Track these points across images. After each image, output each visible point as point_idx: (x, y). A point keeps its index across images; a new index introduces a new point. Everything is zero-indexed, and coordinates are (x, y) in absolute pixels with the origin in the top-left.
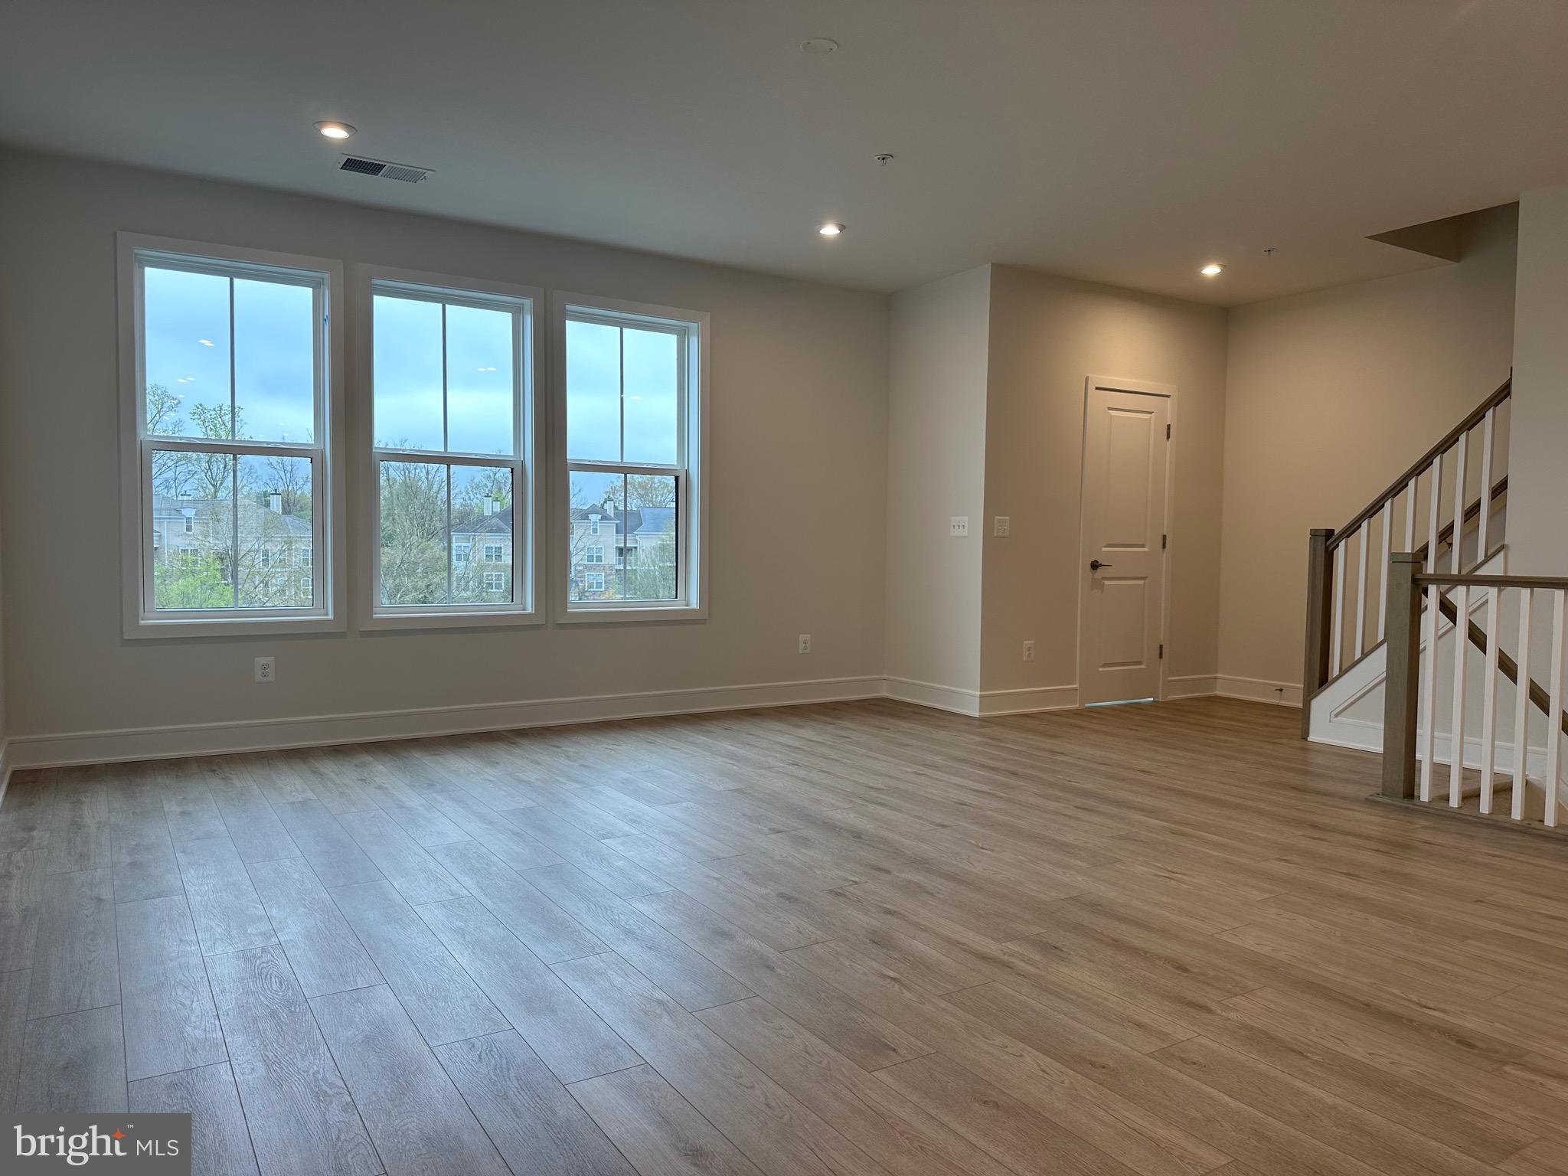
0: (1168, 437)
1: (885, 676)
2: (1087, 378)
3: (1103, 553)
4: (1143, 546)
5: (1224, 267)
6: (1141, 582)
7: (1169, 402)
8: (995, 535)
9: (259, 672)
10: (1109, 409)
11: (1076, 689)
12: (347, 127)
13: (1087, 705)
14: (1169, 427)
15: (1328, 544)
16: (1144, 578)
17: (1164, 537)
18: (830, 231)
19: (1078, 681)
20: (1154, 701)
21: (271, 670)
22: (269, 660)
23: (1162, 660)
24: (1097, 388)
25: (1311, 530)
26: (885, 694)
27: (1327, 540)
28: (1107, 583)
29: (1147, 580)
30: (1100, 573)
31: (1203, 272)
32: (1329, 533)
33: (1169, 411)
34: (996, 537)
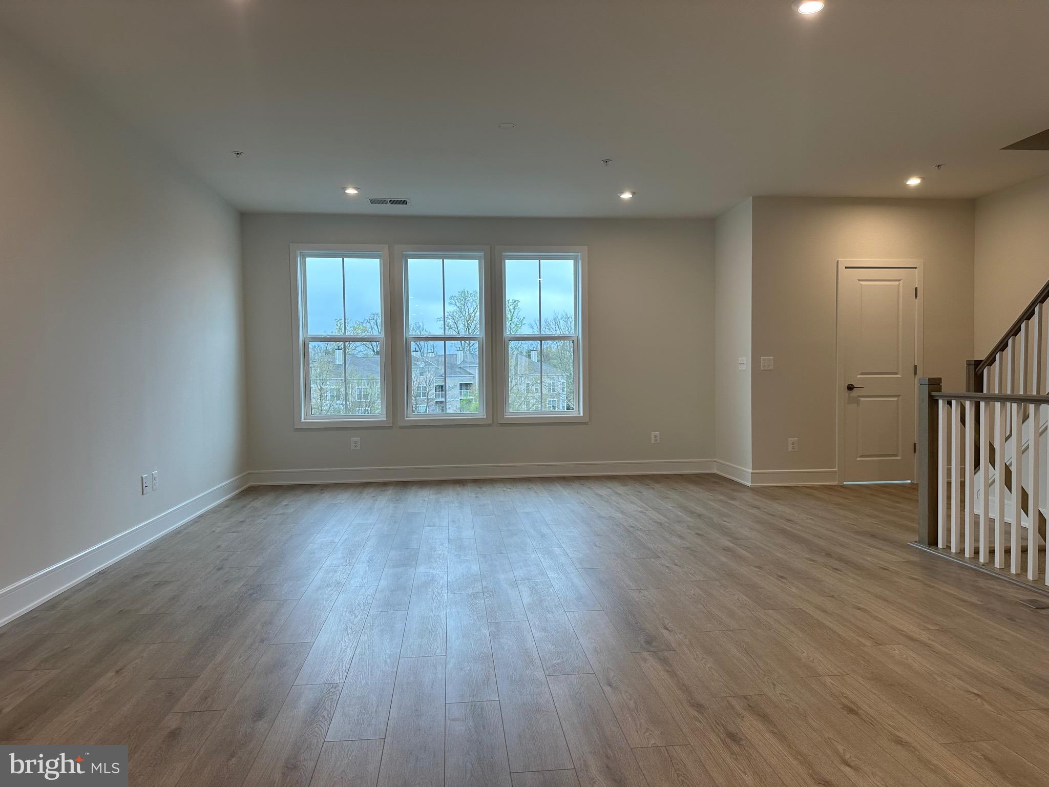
0: (916, 296)
1: (716, 460)
2: (838, 262)
3: (857, 379)
4: (896, 373)
5: (923, 179)
6: (896, 399)
7: (916, 272)
8: (762, 369)
9: (353, 445)
10: (859, 280)
11: (835, 472)
12: (356, 188)
13: (845, 483)
14: (916, 289)
15: (976, 370)
16: (898, 396)
17: (915, 367)
18: (627, 196)
19: (837, 466)
20: (911, 483)
21: (359, 444)
22: (358, 439)
23: (916, 454)
24: (846, 268)
25: (967, 361)
26: (715, 471)
27: (975, 368)
28: (862, 399)
29: (901, 397)
30: (855, 393)
31: (907, 183)
32: (978, 363)
33: (916, 279)
34: (762, 370)
